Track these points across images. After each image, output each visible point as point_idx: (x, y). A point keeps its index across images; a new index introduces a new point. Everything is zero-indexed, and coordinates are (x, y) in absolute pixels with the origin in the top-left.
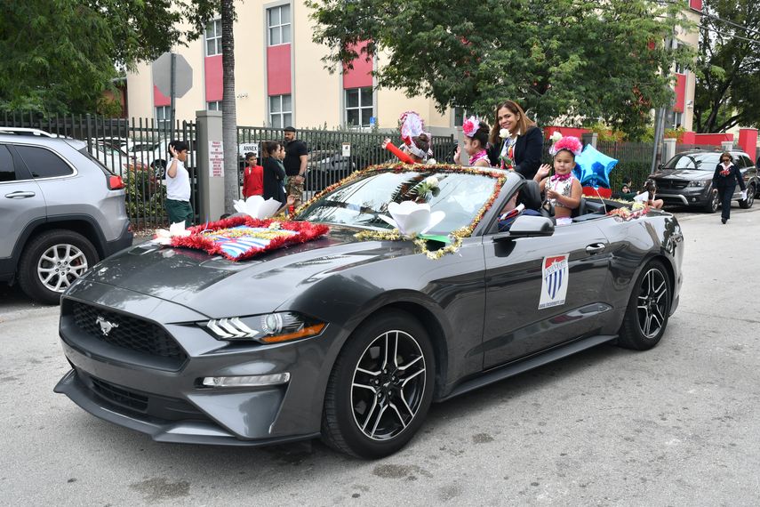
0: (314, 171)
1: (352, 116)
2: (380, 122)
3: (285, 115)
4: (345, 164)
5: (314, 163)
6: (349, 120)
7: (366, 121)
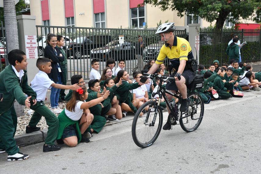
0: (113, 51)
1: (134, 22)
2: (148, 25)
3: (102, 23)
4: (129, 47)
5: (113, 47)
6: (133, 25)
7: (141, 25)
